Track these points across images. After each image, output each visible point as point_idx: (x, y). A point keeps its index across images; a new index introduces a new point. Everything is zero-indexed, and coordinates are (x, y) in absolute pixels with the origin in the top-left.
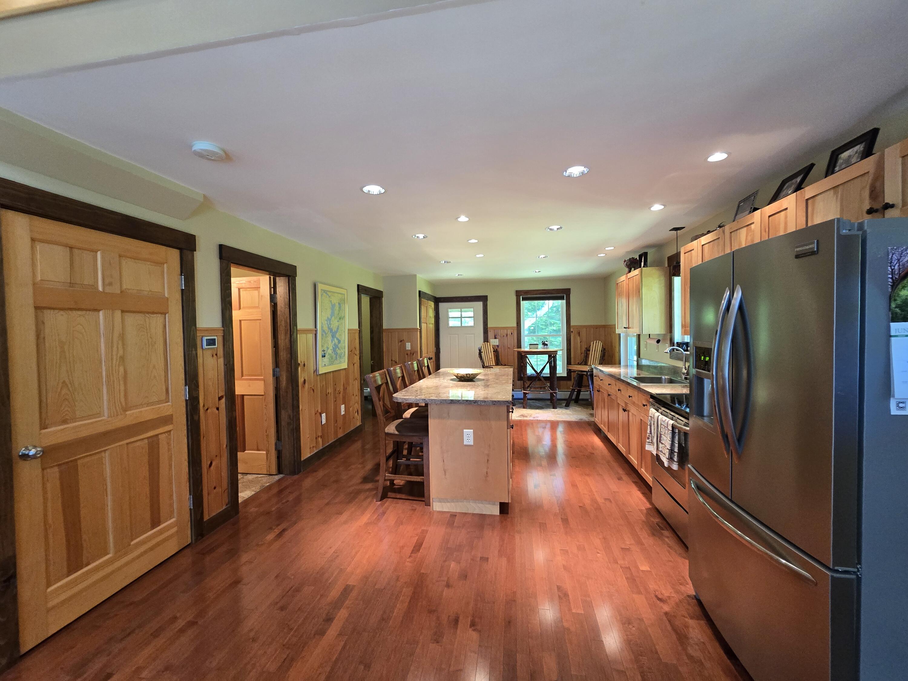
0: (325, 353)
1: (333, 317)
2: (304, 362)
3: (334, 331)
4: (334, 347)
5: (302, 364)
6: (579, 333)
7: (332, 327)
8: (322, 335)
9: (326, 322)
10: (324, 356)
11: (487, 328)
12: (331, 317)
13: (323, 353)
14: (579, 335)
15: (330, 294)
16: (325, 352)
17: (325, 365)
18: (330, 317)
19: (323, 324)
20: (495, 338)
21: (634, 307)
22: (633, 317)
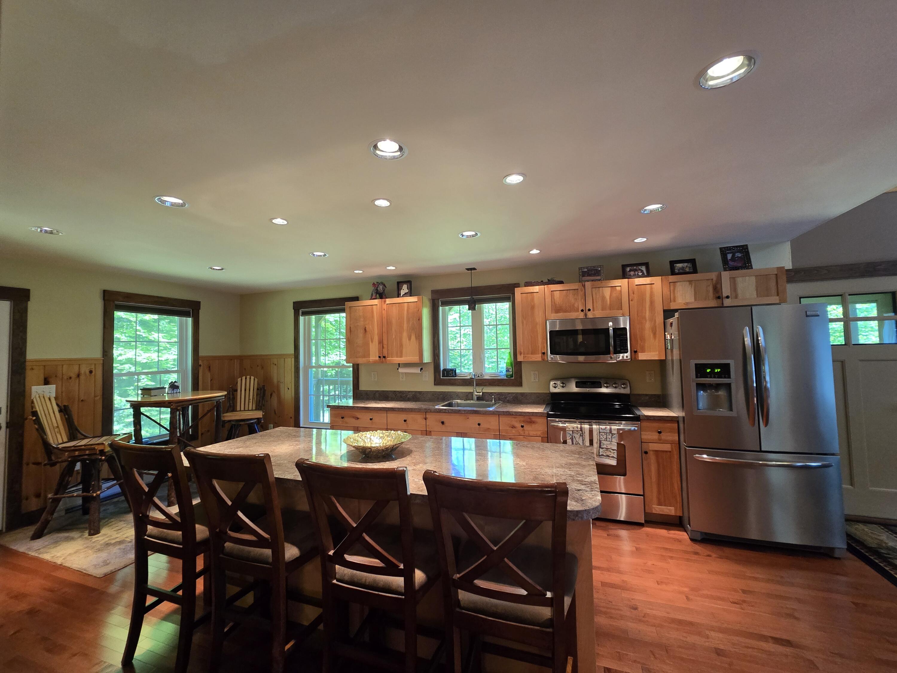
6: (210, 367)
11: (25, 361)
14: (210, 370)
20: (46, 382)
21: (405, 335)
22: (401, 345)
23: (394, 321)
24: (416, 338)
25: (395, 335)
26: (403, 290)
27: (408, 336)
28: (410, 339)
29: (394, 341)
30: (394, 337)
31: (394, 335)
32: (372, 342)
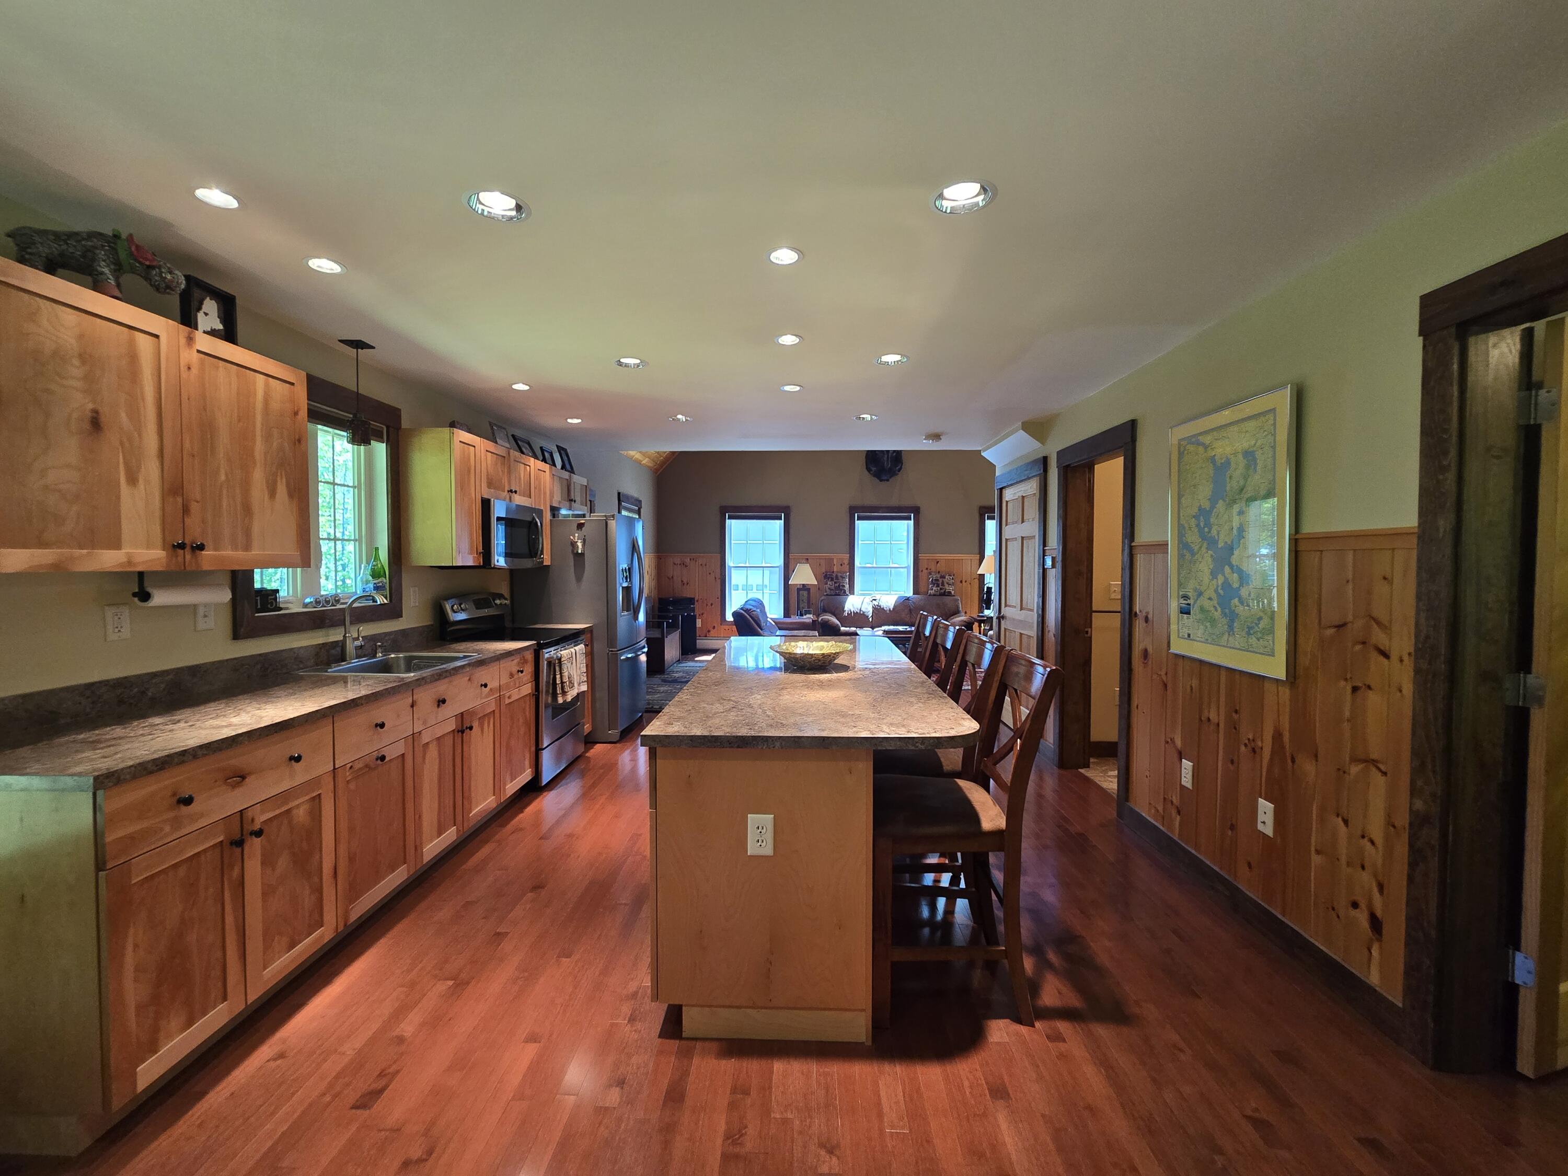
0: (1189, 604)
1: (1221, 502)
2: (1147, 613)
3: (1221, 545)
4: (1221, 592)
5: (1141, 616)
7: (1214, 532)
8: (1181, 556)
9: (1193, 522)
10: (1185, 611)
12: (1213, 507)
13: (1182, 601)
15: (1207, 439)
16: (1189, 602)
17: (1189, 635)
18: (1206, 505)
19: (1184, 528)
21: (258, 476)
22: (247, 510)
23: (222, 423)
24: (291, 495)
25: (226, 475)
26: (206, 314)
27: (267, 482)
28: (272, 493)
29: (225, 492)
30: (223, 478)
31: (222, 473)
32: (132, 480)
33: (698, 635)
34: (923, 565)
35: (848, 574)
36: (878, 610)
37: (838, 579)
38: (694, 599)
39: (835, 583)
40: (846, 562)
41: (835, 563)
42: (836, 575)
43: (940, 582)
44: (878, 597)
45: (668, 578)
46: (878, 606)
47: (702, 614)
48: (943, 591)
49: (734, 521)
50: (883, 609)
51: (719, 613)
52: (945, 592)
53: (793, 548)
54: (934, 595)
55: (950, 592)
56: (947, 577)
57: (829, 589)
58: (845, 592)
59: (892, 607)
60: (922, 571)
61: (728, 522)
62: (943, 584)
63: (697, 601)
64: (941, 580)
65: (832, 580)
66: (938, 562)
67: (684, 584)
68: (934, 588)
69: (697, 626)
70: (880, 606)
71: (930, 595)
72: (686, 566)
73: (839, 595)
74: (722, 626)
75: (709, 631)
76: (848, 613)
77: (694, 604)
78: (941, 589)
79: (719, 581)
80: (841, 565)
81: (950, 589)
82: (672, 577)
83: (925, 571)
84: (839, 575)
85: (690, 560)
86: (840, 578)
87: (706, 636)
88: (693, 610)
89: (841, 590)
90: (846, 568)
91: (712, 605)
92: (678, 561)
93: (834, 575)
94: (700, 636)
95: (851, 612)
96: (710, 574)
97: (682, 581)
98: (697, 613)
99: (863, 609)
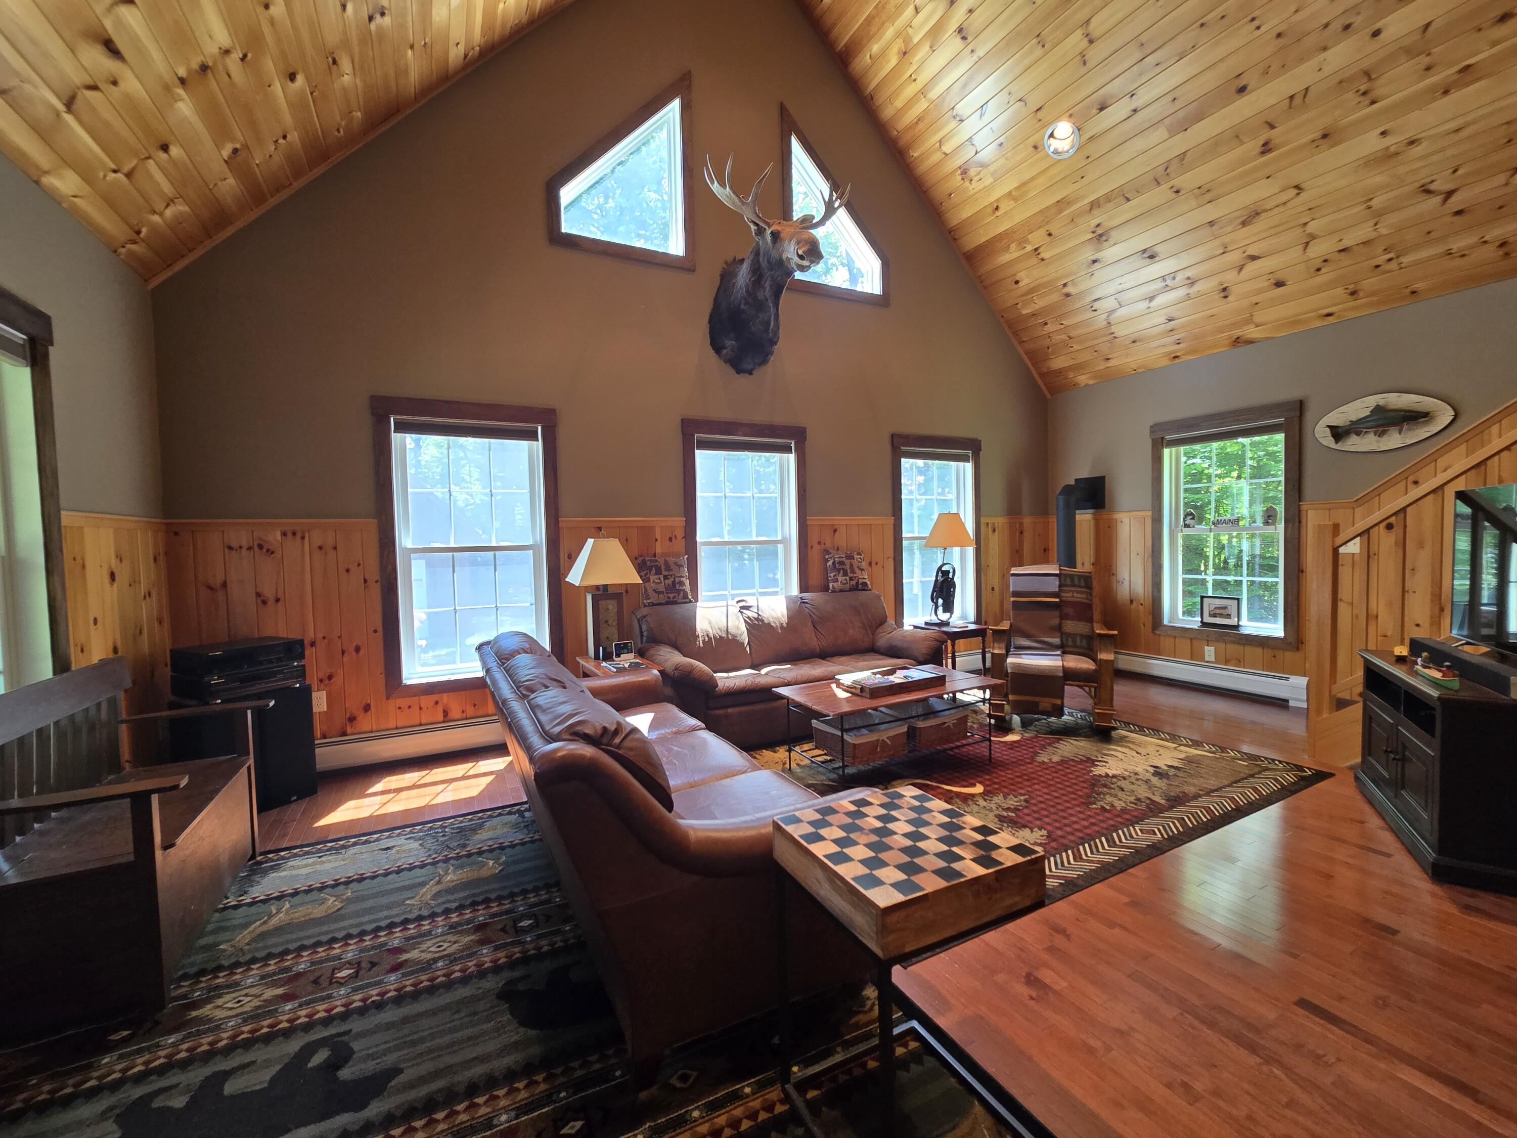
33: (318, 734)
34: (813, 538)
35: (686, 557)
36: (757, 626)
37: (671, 570)
38: (301, 643)
39: (666, 577)
40: (680, 533)
41: (658, 536)
42: (666, 562)
43: (848, 567)
44: (751, 601)
45: (210, 588)
46: (757, 619)
47: (330, 677)
48: (853, 583)
49: (409, 439)
50: (769, 624)
51: (381, 668)
52: (857, 583)
53: (566, 503)
54: (841, 591)
55: (865, 584)
56: (856, 557)
57: (654, 590)
58: (686, 596)
59: (785, 620)
60: (812, 547)
61: (396, 438)
62: (853, 572)
63: (313, 644)
64: (847, 562)
65: (658, 572)
66: (835, 531)
67: (264, 602)
68: (840, 578)
69: (316, 709)
70: (762, 621)
71: (833, 592)
72: (271, 552)
73: (675, 603)
74: (391, 702)
75: (352, 719)
76: (704, 641)
77: (302, 656)
78: (851, 579)
79: (376, 591)
80: (670, 539)
81: (865, 577)
82: (224, 585)
83: (817, 547)
84: (671, 560)
85: (284, 534)
86: (673, 567)
87: (344, 734)
88: (302, 673)
89: (679, 591)
90: (680, 545)
91: (358, 649)
92: (242, 538)
93: (661, 562)
94: (324, 736)
95: (710, 639)
96: (348, 571)
97: (258, 595)
98: (312, 678)
99: (732, 630)
